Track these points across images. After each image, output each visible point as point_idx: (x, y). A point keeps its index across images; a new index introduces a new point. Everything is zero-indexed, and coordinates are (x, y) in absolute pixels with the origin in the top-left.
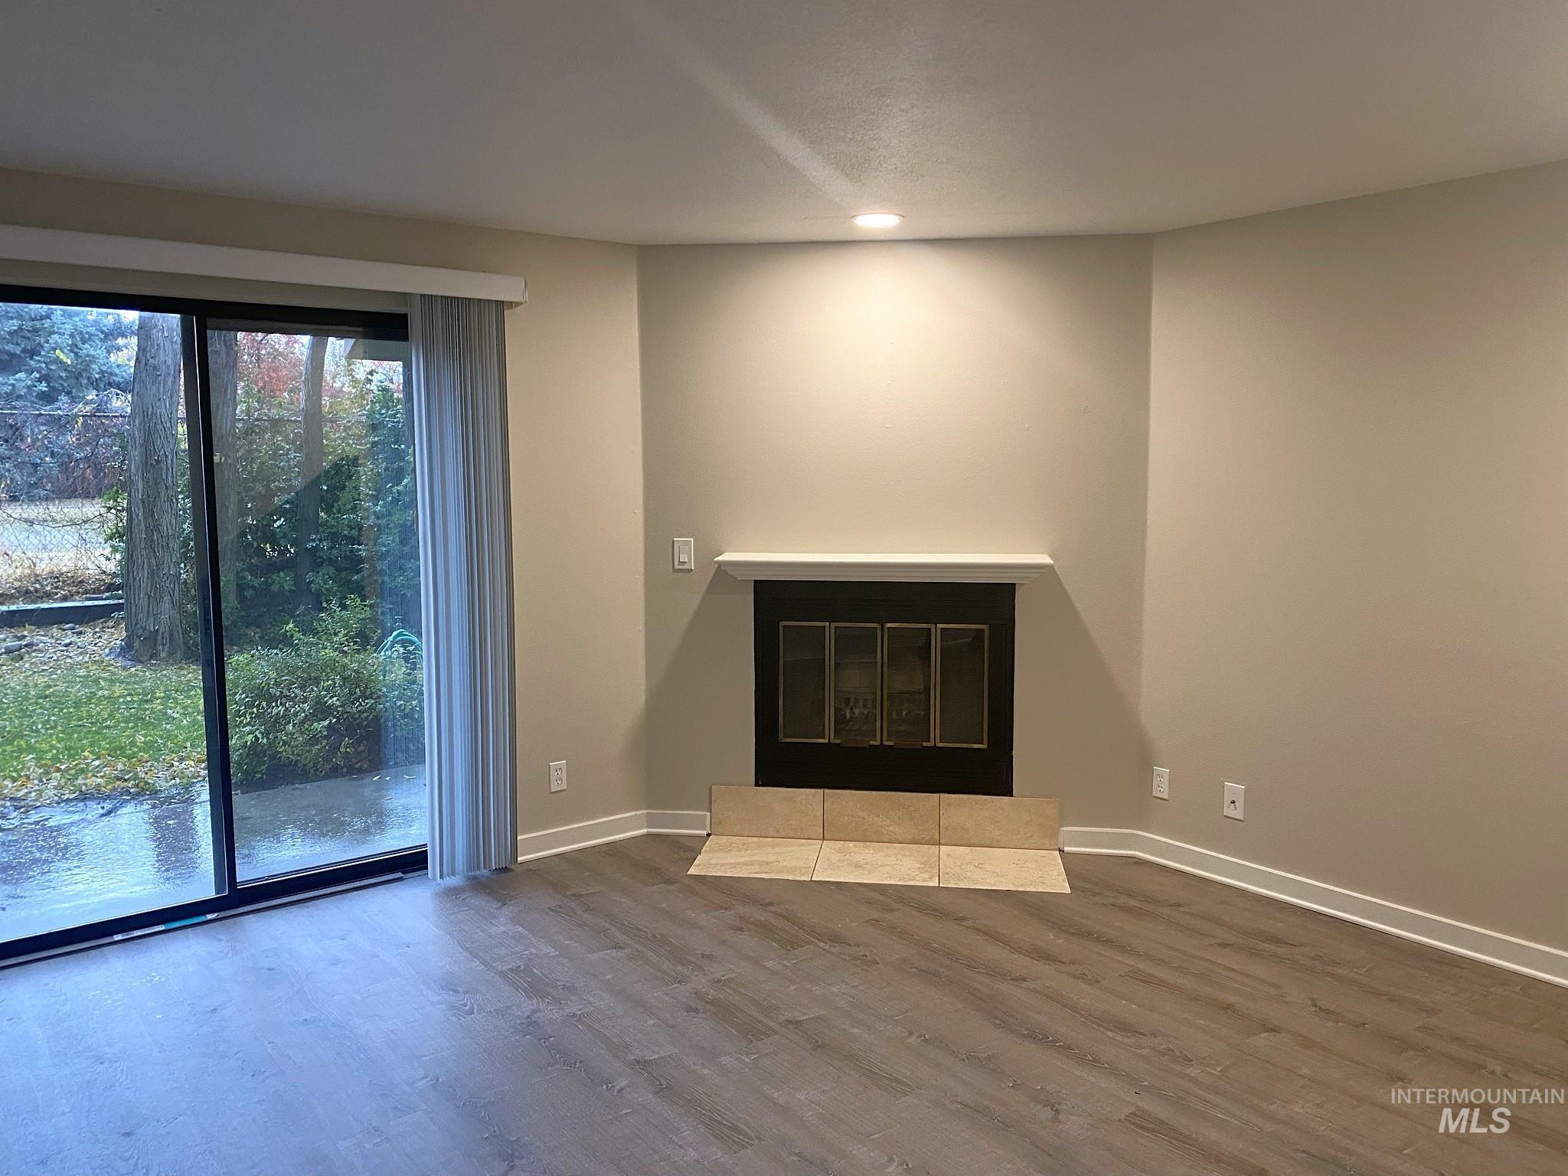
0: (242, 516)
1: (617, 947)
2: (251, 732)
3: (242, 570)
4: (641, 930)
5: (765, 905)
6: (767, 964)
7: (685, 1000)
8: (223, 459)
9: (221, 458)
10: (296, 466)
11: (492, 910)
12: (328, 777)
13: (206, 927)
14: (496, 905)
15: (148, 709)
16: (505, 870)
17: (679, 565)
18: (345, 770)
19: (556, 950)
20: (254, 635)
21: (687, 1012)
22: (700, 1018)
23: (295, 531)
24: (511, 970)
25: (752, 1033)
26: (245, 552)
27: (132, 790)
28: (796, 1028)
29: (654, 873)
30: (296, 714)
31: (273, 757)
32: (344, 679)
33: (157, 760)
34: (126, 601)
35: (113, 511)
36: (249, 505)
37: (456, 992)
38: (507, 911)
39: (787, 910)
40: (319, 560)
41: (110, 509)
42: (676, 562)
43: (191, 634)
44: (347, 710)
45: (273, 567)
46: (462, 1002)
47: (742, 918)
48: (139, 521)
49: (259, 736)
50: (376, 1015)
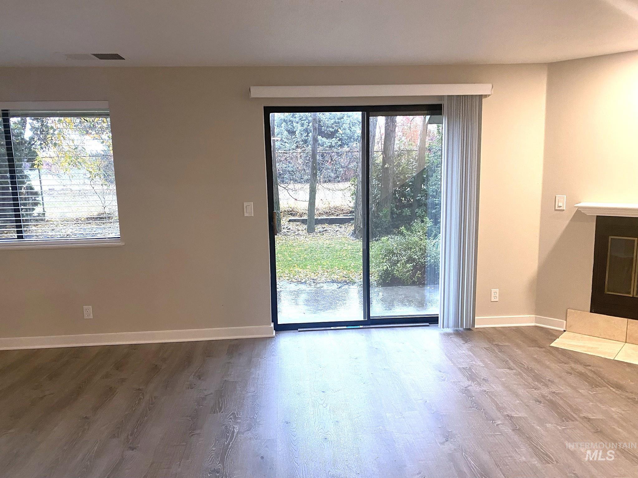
0: (395, 187)
1: (510, 368)
2: (386, 265)
3: (393, 207)
4: (522, 364)
5: (586, 365)
6: (580, 391)
7: (536, 397)
8: (389, 166)
9: (388, 166)
10: (415, 168)
11: (461, 344)
12: (411, 285)
13: (359, 330)
14: (463, 342)
15: (357, 255)
16: (469, 329)
17: (558, 207)
18: (418, 283)
19: (484, 364)
20: (396, 232)
21: (536, 402)
22: (541, 406)
23: (412, 193)
24: (463, 368)
25: (564, 417)
26: (395, 200)
27: (347, 281)
28: (588, 421)
29: (534, 342)
30: (401, 260)
31: (393, 275)
32: (421, 249)
33: (357, 272)
34: (355, 217)
35: (353, 185)
36: (398, 183)
37: (440, 371)
38: (467, 346)
39: (597, 370)
40: (420, 204)
41: (352, 184)
42: (557, 206)
43: (374, 230)
44: (420, 261)
45: (404, 206)
46: (442, 376)
47: (572, 368)
48: (360, 189)
49: (388, 267)
50: (409, 373)
